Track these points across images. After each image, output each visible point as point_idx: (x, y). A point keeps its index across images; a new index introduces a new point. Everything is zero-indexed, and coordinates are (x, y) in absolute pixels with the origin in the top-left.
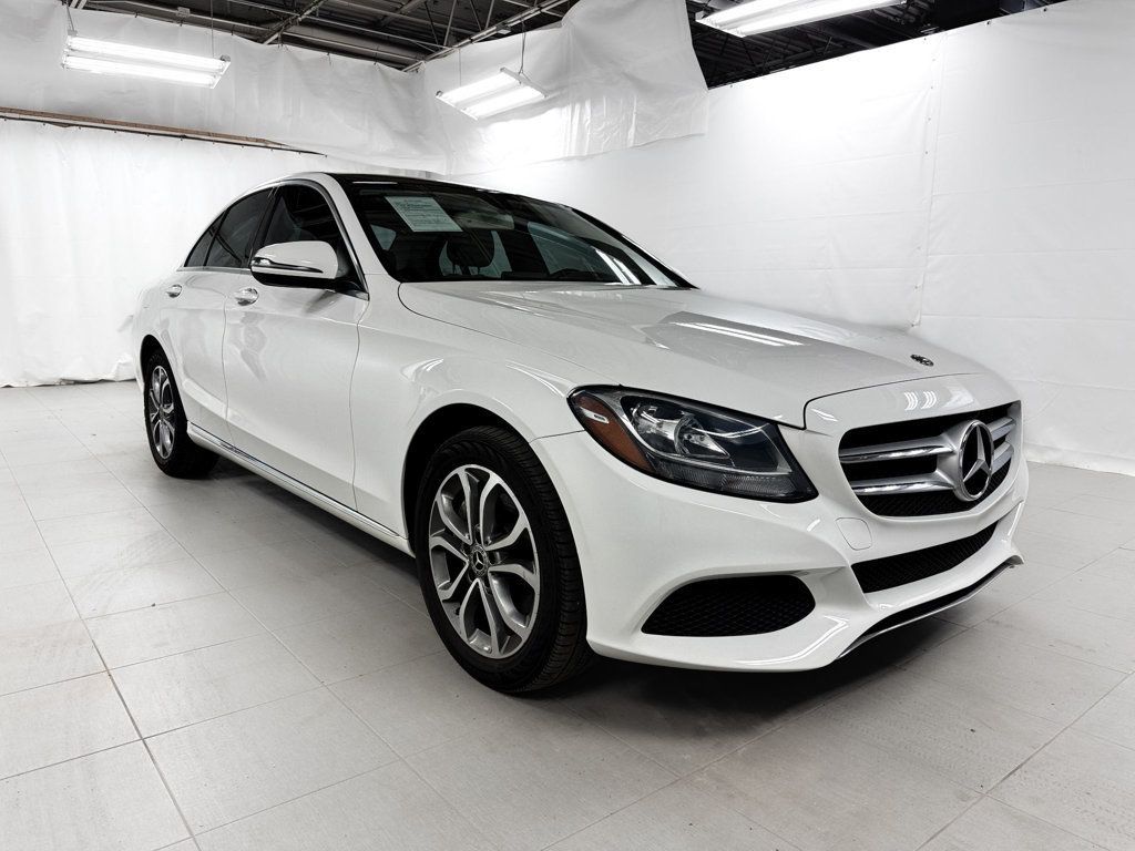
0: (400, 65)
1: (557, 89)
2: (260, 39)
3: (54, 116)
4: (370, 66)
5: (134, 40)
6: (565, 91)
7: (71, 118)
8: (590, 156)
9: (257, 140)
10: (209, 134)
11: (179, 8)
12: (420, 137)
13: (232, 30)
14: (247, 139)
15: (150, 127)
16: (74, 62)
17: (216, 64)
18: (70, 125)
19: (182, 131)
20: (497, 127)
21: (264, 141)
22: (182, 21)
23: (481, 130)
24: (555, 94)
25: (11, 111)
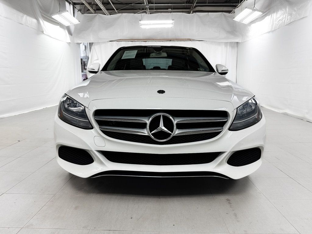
0: (229, 12)
1: (268, 10)
2: (189, 13)
3: (144, 39)
4: (221, 14)
5: (161, 19)
6: (270, 10)
7: (147, 39)
8: (275, 30)
9: (188, 39)
10: (176, 39)
11: (169, 9)
12: (235, 32)
13: (183, 12)
14: (186, 39)
15: (163, 39)
16: (143, 27)
17: (171, 21)
18: (147, 41)
19: (170, 39)
20: (253, 25)
21: (190, 39)
22: (171, 12)
23: (249, 27)
24: (268, 12)
25: (136, 39)
